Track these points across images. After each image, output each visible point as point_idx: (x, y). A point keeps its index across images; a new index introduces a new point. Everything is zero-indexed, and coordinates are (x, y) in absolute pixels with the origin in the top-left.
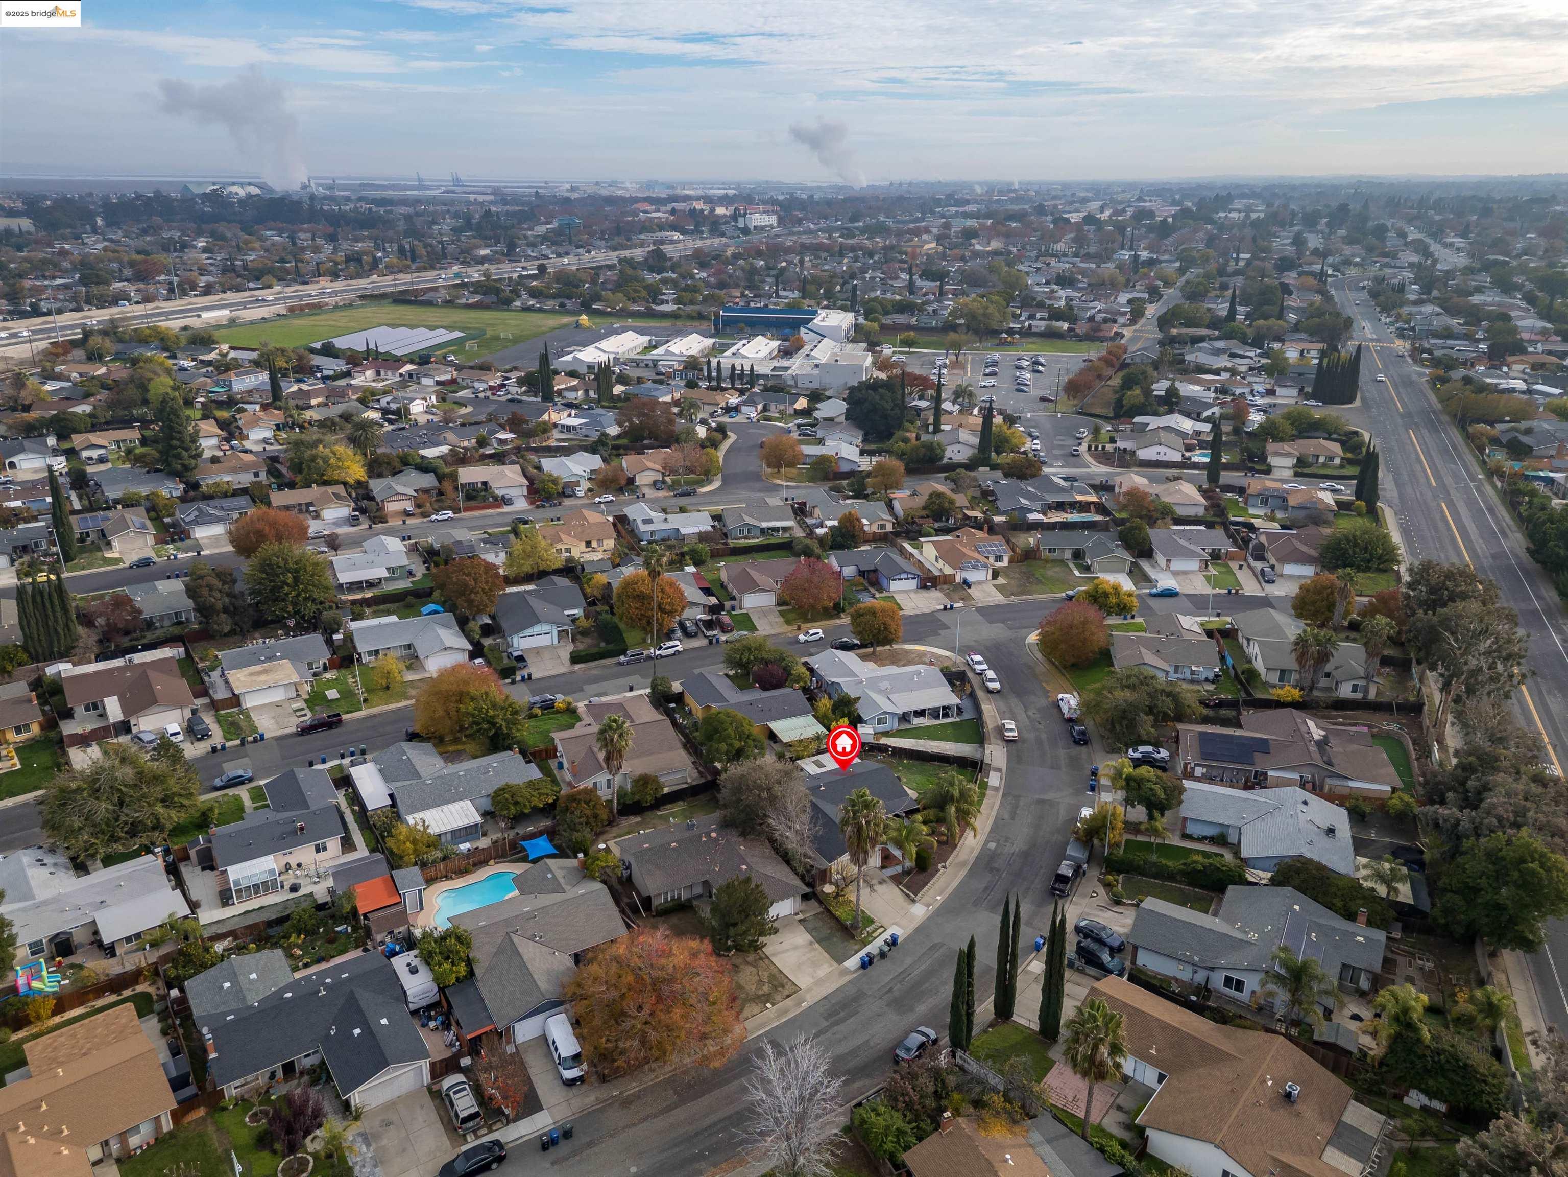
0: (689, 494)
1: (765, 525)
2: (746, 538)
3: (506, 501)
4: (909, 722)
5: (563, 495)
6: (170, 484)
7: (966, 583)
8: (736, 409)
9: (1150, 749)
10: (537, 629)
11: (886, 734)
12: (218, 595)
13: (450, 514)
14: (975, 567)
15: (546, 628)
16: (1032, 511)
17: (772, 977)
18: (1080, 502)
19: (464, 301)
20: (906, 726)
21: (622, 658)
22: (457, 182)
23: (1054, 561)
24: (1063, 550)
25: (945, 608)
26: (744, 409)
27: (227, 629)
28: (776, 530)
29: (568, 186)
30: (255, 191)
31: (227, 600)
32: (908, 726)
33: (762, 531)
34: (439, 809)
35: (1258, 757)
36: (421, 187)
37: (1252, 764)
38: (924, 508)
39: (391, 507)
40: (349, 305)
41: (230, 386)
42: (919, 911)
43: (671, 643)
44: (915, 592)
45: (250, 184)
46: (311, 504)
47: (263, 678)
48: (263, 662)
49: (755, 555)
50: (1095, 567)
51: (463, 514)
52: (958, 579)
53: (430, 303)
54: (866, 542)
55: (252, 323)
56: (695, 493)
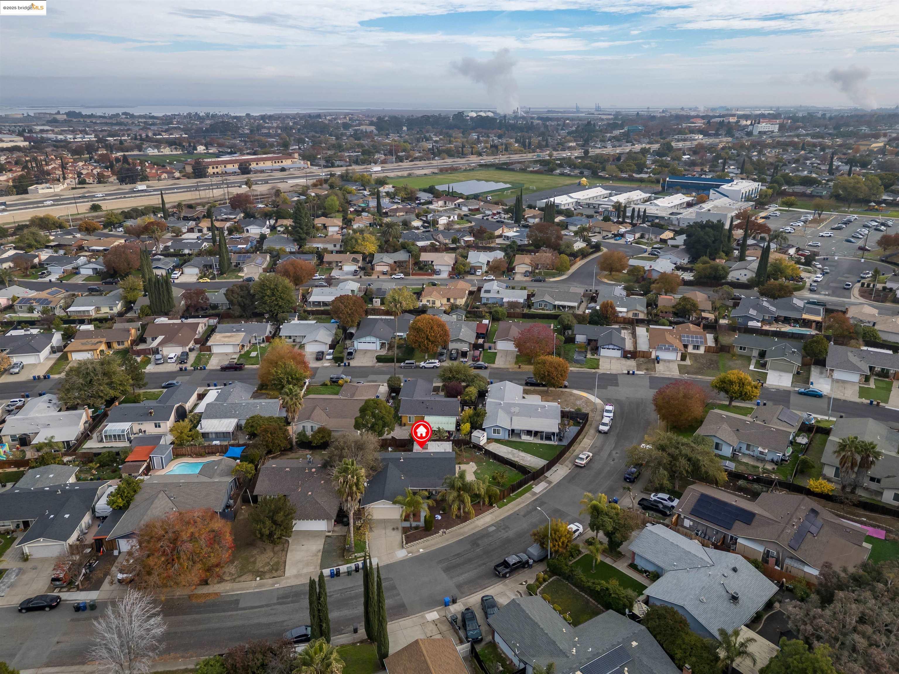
0: (540, 281)
1: (557, 303)
2: (543, 309)
3: (438, 273)
4: (520, 437)
5: (469, 273)
6: (291, 245)
7: (658, 360)
8: (622, 236)
9: (666, 496)
10: (368, 339)
11: (498, 441)
12: (236, 296)
13: (402, 276)
14: (668, 350)
15: (373, 339)
16: (752, 319)
17: (277, 563)
18: (804, 320)
19: (531, 169)
20: (514, 439)
21: (402, 364)
22: (598, 109)
23: (741, 356)
24: (752, 350)
25: (628, 373)
26: (627, 235)
27: (237, 314)
28: (564, 307)
29: (661, 111)
30: (490, 114)
31: (240, 299)
32: (518, 440)
33: (555, 306)
34: (219, 420)
35: (738, 525)
36: (578, 111)
37: (729, 529)
38: (673, 307)
39: (378, 268)
40: (473, 169)
41: (368, 204)
42: (401, 554)
43: (433, 361)
44: (618, 359)
45: (489, 111)
46: (340, 262)
47: (226, 339)
48: (234, 332)
49: (537, 320)
50: (768, 365)
51: (411, 277)
52: (653, 356)
53: (513, 170)
54: (617, 322)
55: (418, 176)
56: (544, 281)
